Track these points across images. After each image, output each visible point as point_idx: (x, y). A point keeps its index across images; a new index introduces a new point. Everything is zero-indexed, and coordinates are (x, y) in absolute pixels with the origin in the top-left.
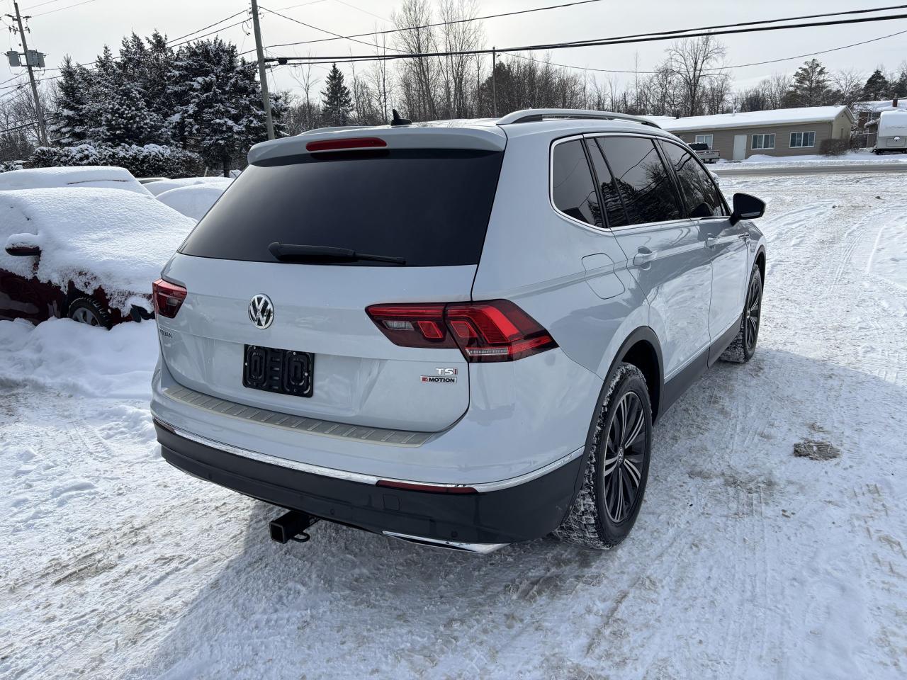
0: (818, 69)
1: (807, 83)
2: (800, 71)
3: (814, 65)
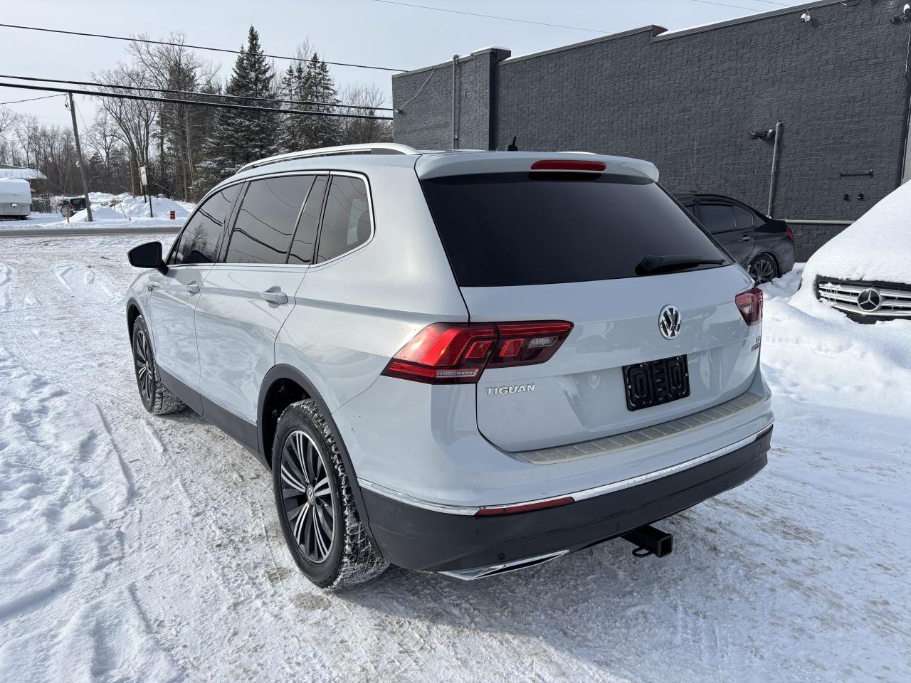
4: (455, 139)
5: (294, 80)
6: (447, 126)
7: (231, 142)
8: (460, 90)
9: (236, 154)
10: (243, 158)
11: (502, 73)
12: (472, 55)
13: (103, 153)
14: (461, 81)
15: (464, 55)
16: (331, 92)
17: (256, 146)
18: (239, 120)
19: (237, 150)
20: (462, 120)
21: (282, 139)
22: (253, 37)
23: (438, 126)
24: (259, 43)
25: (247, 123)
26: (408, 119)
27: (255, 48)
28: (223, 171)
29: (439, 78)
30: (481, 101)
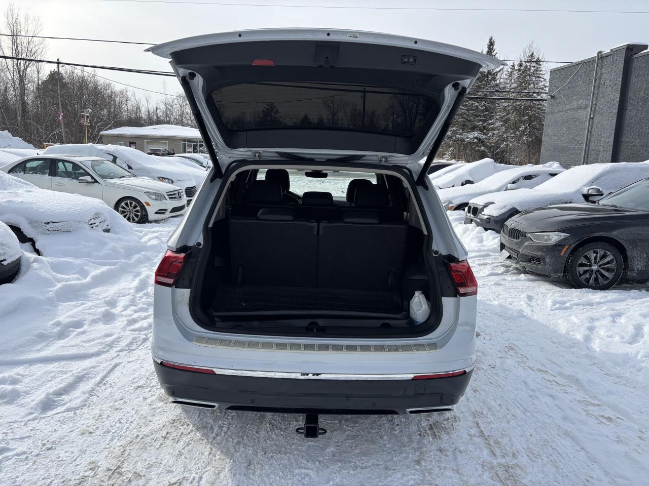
0: (275, 110)
1: (269, 118)
2: (264, 109)
3: (272, 106)
4: (590, 118)
5: (515, 73)
6: (586, 107)
7: (463, 118)
8: (600, 79)
9: (467, 125)
10: (470, 129)
11: (635, 64)
12: (611, 50)
13: (390, 125)
14: (601, 72)
15: (606, 51)
16: (542, 80)
17: (480, 121)
18: (471, 102)
19: (467, 123)
20: (598, 103)
21: (499, 115)
22: (491, 44)
23: (579, 108)
24: (494, 48)
25: (476, 104)
26: (558, 102)
27: (491, 51)
28: (454, 138)
29: (585, 70)
30: (614, 87)
